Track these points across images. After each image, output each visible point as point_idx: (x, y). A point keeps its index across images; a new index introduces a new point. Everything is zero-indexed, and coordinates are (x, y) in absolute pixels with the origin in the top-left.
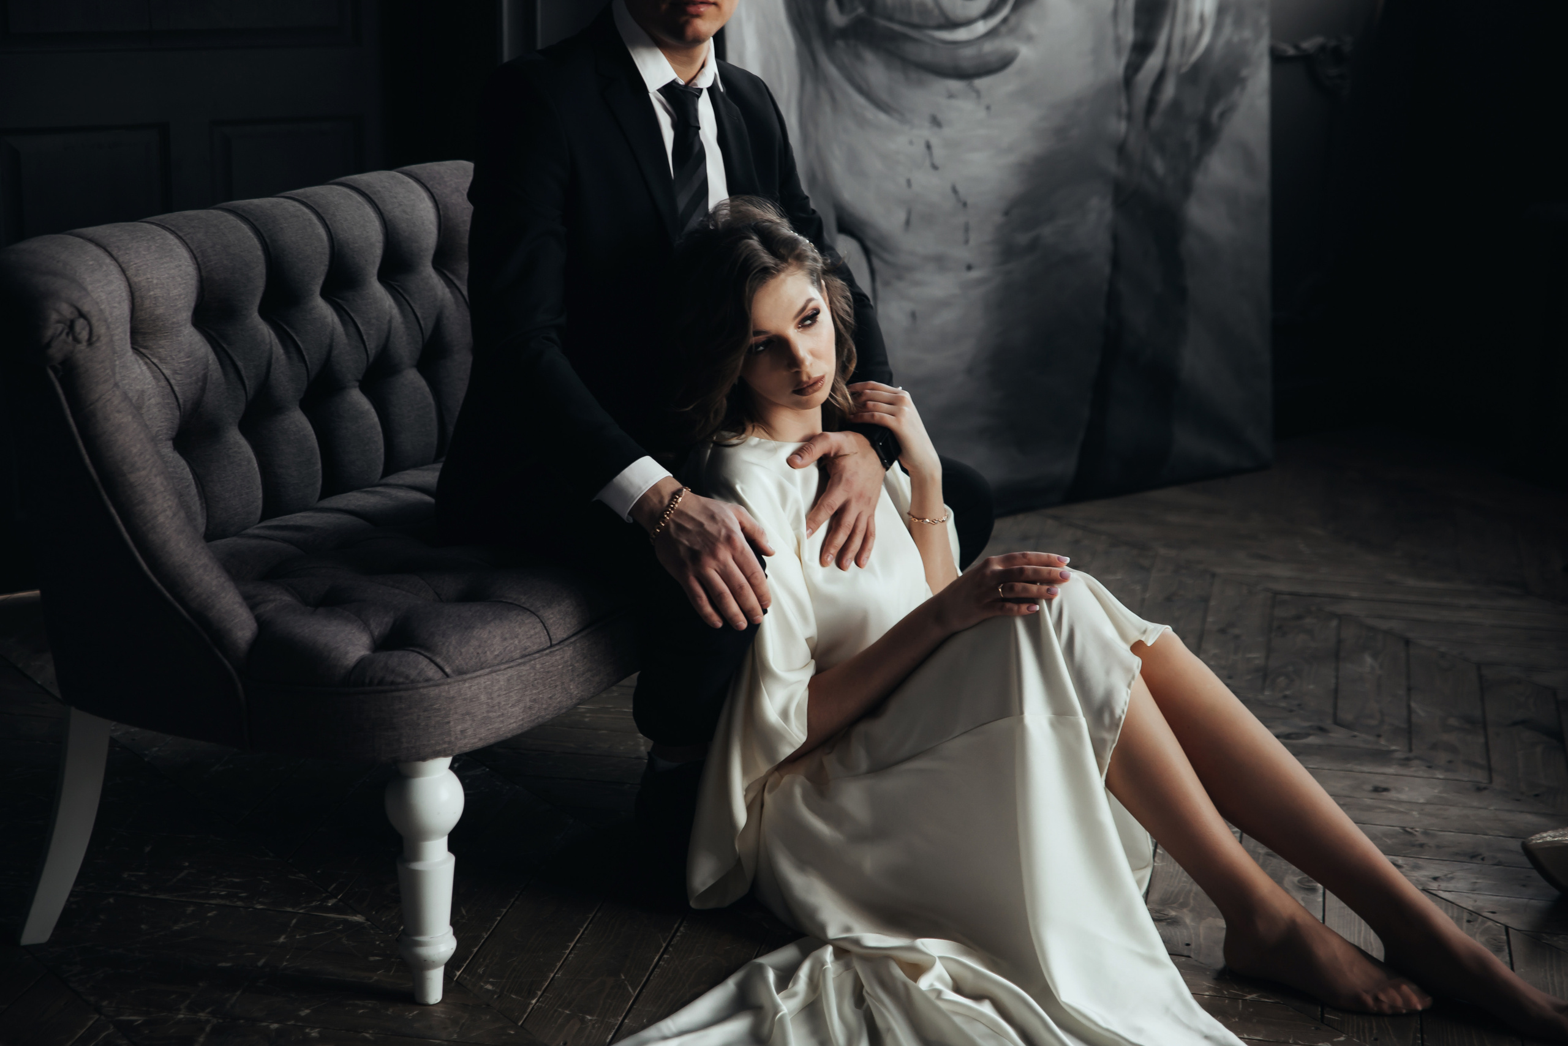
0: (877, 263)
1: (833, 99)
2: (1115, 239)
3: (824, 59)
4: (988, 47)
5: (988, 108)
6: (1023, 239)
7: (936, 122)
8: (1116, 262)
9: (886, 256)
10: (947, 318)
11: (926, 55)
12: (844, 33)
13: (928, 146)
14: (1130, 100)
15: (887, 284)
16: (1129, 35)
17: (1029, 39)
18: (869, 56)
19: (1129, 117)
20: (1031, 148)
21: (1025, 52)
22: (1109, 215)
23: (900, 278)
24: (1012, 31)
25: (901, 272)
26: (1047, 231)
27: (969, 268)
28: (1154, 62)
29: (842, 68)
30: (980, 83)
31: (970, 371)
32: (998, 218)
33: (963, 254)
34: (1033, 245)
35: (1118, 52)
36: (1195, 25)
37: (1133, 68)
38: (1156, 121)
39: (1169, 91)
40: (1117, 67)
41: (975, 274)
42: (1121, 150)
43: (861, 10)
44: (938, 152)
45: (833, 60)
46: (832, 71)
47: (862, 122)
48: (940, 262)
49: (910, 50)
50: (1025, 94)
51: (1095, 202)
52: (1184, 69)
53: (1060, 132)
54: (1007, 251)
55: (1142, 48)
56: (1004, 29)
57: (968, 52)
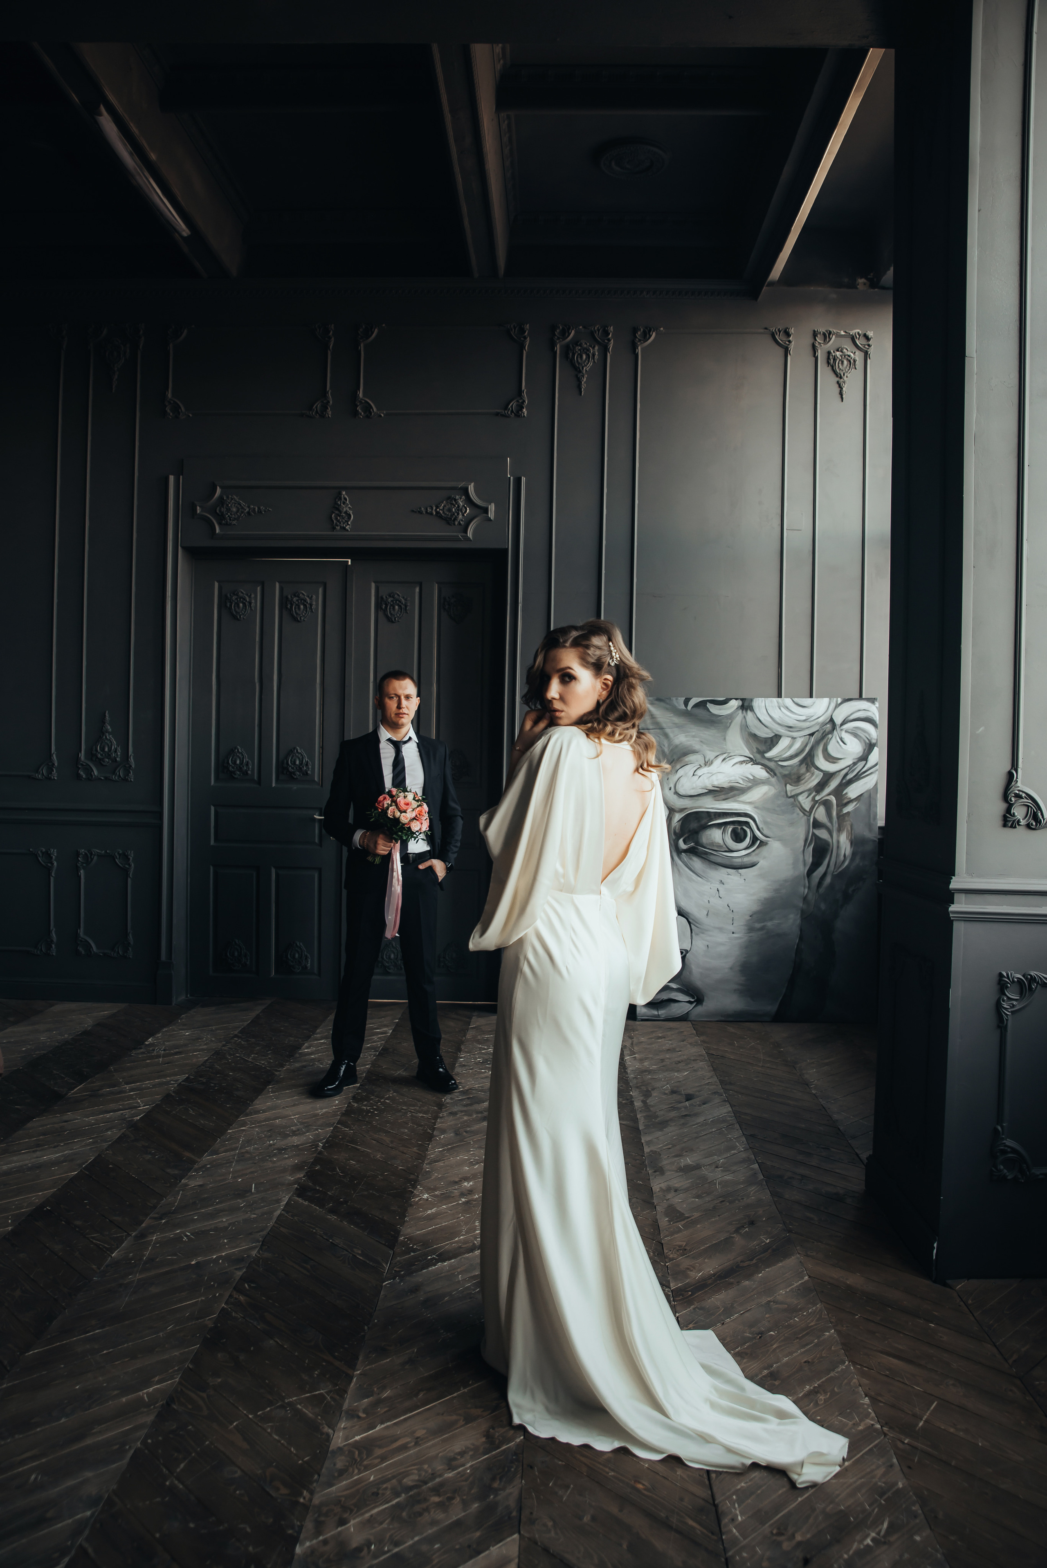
0: (692, 925)
1: (679, 870)
2: (801, 930)
3: (676, 858)
4: (746, 859)
5: (745, 879)
6: (758, 925)
7: (722, 882)
8: (801, 938)
9: (697, 925)
10: (722, 949)
11: (719, 860)
12: (685, 851)
13: (718, 891)
14: (809, 882)
15: (697, 934)
16: (809, 860)
17: (764, 858)
18: (695, 859)
19: (809, 888)
20: (764, 895)
21: (762, 863)
22: (799, 921)
23: (703, 933)
24: (757, 855)
25: (703, 931)
26: (769, 924)
27: (733, 933)
28: (821, 870)
29: (683, 862)
30: (740, 871)
31: (731, 968)
32: (748, 918)
33: (732, 928)
34: (762, 929)
35: (805, 864)
36: (842, 858)
37: (810, 872)
38: (822, 890)
39: (828, 880)
40: (803, 870)
41: (734, 935)
42: (805, 899)
43: (692, 844)
44: (722, 893)
45: (680, 859)
46: (679, 862)
47: (690, 880)
48: (721, 929)
49: (712, 858)
50: (762, 876)
51: (792, 916)
52: (835, 873)
53: (776, 891)
54: (750, 929)
55: (815, 865)
56: (753, 854)
57: (739, 860)
